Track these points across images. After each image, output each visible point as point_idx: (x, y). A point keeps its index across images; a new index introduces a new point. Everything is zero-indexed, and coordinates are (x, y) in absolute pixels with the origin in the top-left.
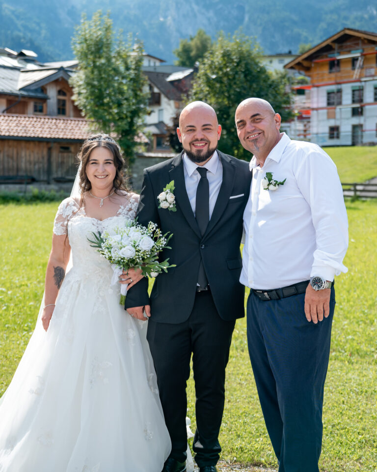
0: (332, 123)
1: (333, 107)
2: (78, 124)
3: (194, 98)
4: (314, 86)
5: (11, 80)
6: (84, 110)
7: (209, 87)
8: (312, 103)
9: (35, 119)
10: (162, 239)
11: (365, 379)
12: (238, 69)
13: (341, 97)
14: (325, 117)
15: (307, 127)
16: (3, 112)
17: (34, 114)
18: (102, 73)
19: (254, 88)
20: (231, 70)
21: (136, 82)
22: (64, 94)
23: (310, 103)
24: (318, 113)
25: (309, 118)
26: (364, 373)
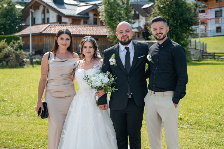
0: (218, 25)
1: (218, 18)
2: (102, 29)
3: (153, 16)
4: (209, 9)
5: (74, 10)
6: (104, 22)
7: (160, 10)
8: (208, 16)
9: (84, 27)
10: (112, 78)
11: (211, 138)
12: (172, 2)
13: (222, 13)
14: (214, 23)
15: (206, 27)
16: (70, 24)
17: (84, 25)
18: (112, 6)
19: (180, 11)
20: (169, 3)
21: (127, 9)
22: (96, 16)
23: (207, 16)
24: (211, 21)
25: (207, 23)
26: (211, 135)
